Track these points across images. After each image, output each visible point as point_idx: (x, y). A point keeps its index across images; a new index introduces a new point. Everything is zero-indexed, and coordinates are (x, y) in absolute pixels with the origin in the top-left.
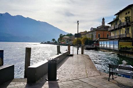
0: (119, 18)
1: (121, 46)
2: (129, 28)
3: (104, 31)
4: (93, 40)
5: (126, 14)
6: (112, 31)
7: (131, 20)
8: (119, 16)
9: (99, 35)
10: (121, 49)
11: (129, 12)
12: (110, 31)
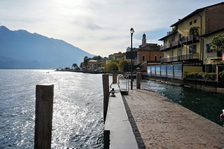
0: (178, 31)
1: (186, 73)
2: (196, 46)
3: (151, 51)
4: (135, 64)
5: (191, 24)
6: (167, 50)
7: (199, 32)
8: (177, 28)
9: (144, 57)
10: (187, 77)
11: (195, 21)
12: (163, 51)
